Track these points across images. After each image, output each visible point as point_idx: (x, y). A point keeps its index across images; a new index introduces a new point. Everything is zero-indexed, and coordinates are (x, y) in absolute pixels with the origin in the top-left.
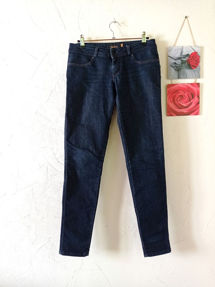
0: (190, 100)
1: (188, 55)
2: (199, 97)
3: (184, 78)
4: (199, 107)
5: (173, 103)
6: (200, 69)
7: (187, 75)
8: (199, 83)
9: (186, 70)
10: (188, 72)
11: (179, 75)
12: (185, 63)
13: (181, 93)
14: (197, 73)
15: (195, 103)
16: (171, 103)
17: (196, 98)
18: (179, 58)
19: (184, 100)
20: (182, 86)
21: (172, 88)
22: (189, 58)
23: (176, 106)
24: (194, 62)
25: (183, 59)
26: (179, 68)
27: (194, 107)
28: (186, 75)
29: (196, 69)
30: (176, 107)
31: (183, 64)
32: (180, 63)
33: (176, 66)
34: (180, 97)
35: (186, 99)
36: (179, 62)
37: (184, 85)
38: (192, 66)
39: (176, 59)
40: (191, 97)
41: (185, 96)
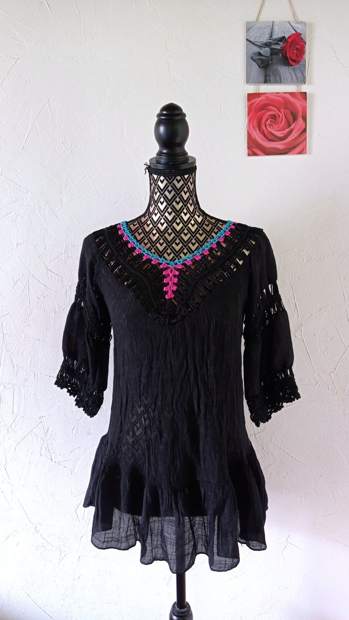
0: (290, 125)
1: (282, 39)
2: (305, 119)
3: (276, 82)
4: (305, 139)
5: (257, 130)
6: (304, 65)
7: (282, 77)
8: (306, 93)
9: (279, 68)
10: (284, 70)
11: (266, 76)
12: (277, 54)
13: (273, 111)
14: (299, 74)
15: (298, 131)
16: (254, 130)
17: (300, 120)
18: (267, 45)
19: (278, 123)
20: (273, 97)
21: (256, 101)
22: (285, 44)
23: (265, 136)
24: (294, 52)
25: (274, 47)
26: (267, 63)
27: (295, 138)
28: (280, 76)
29: (299, 65)
30: (263, 138)
31: (274, 56)
32: (269, 54)
33: (260, 59)
34: (272, 118)
35: (282, 121)
36: (266, 51)
37: (277, 96)
38: (290, 61)
39: (261, 47)
40: (291, 118)
41: (281, 117)
